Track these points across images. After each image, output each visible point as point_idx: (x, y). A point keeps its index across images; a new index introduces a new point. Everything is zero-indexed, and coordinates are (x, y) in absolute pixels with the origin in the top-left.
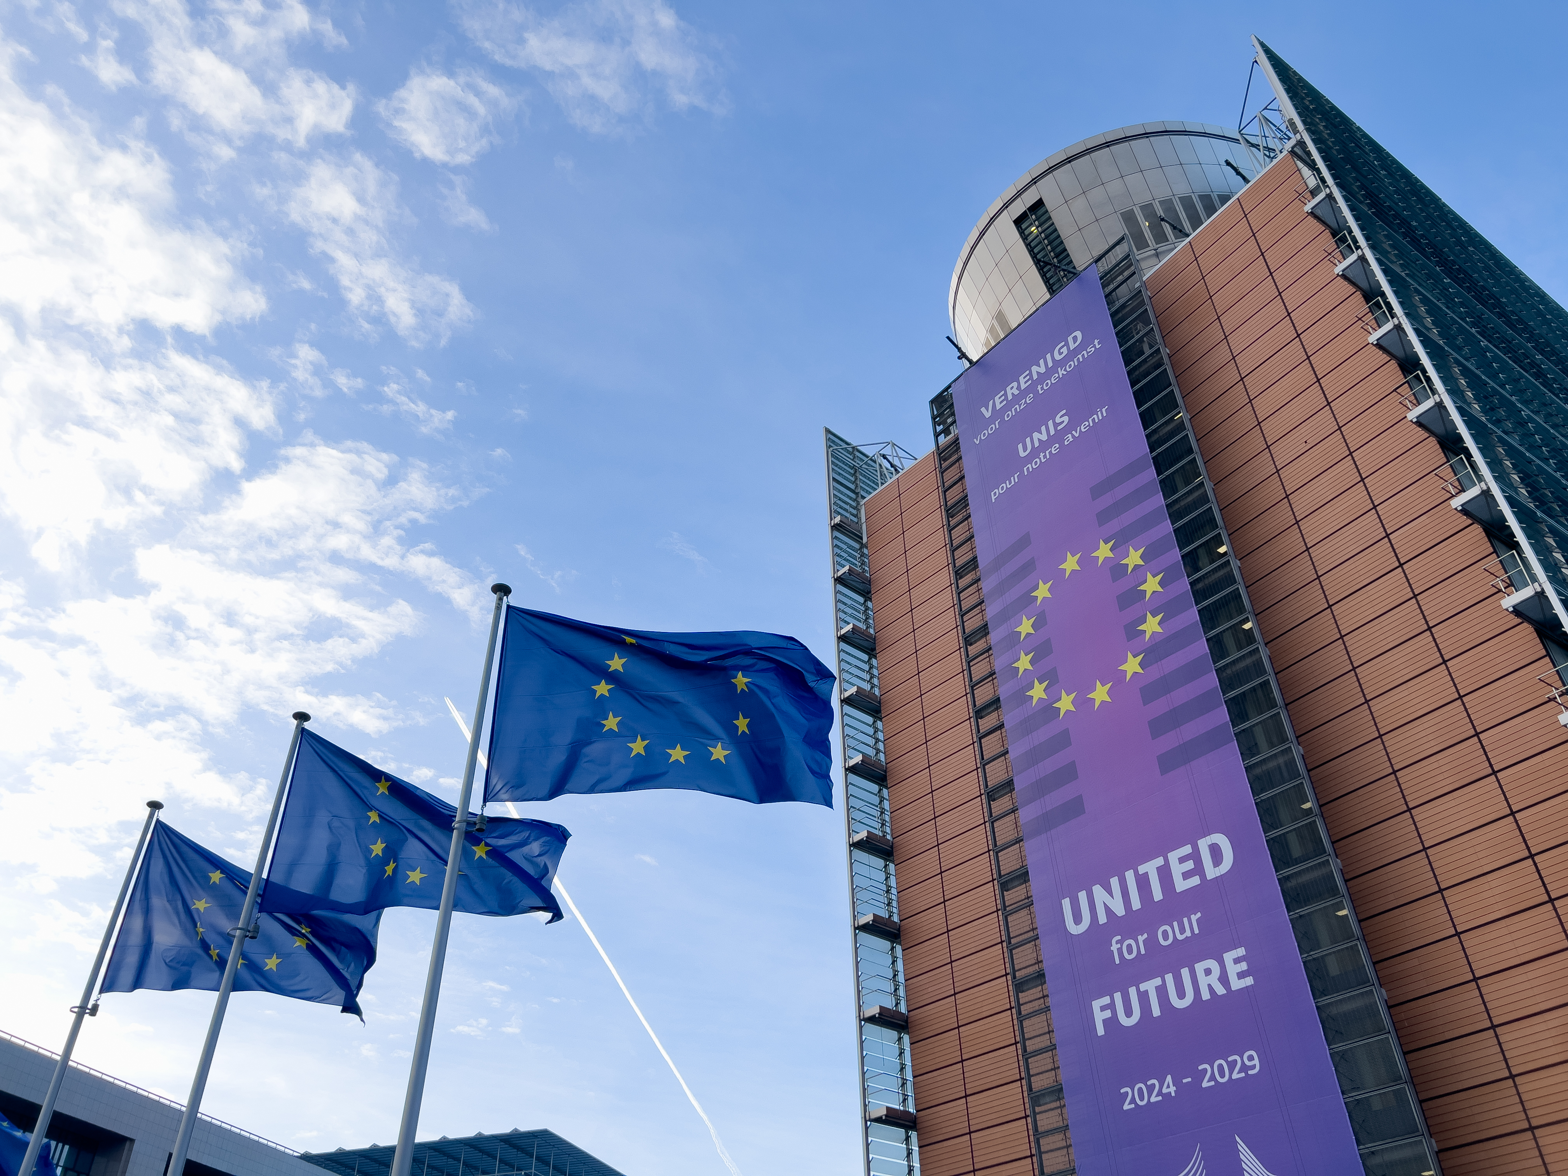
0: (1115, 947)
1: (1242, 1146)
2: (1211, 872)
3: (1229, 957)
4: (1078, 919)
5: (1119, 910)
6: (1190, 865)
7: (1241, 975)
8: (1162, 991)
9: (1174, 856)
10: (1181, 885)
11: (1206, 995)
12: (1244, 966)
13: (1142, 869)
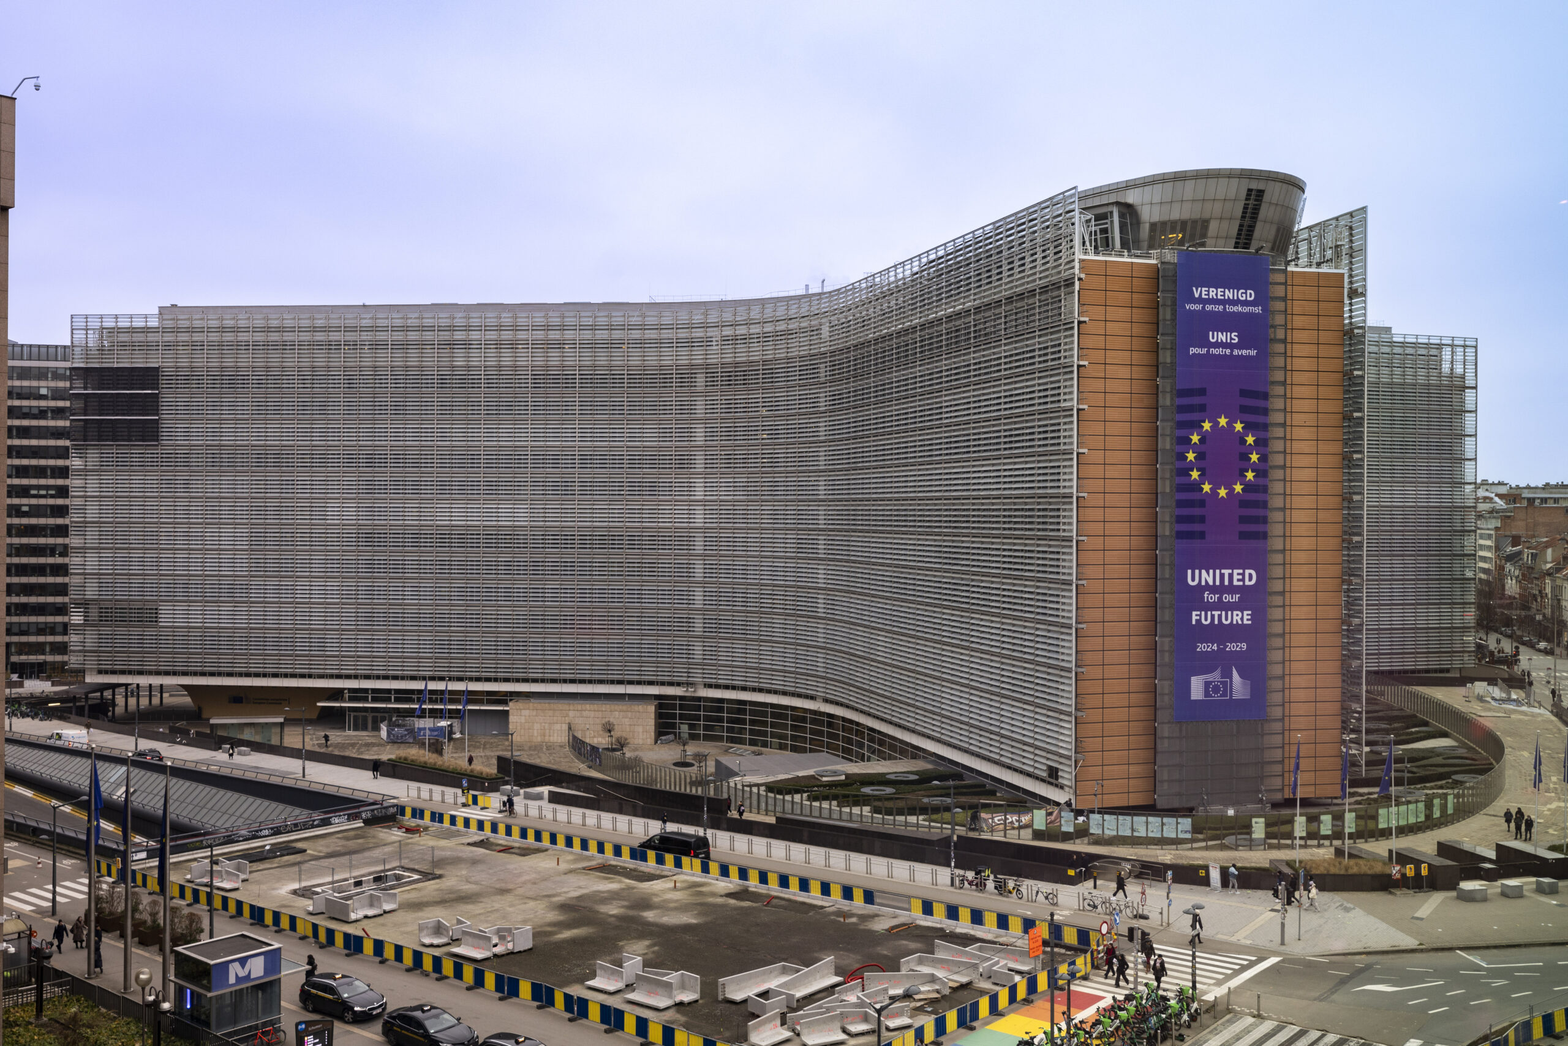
0: (1206, 595)
1: (1234, 669)
2: (1247, 583)
3: (1246, 613)
4: (1193, 580)
5: (1211, 583)
6: (1240, 577)
7: (1248, 620)
8: (1220, 616)
9: (1236, 571)
10: (1236, 583)
11: (1235, 622)
12: (1249, 617)
13: (1223, 571)
